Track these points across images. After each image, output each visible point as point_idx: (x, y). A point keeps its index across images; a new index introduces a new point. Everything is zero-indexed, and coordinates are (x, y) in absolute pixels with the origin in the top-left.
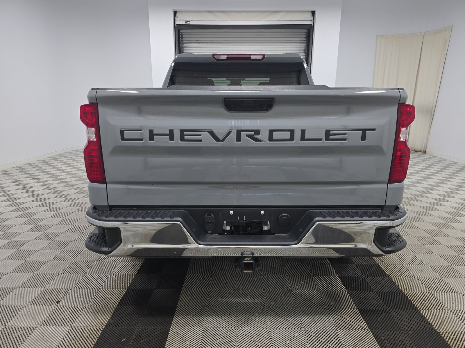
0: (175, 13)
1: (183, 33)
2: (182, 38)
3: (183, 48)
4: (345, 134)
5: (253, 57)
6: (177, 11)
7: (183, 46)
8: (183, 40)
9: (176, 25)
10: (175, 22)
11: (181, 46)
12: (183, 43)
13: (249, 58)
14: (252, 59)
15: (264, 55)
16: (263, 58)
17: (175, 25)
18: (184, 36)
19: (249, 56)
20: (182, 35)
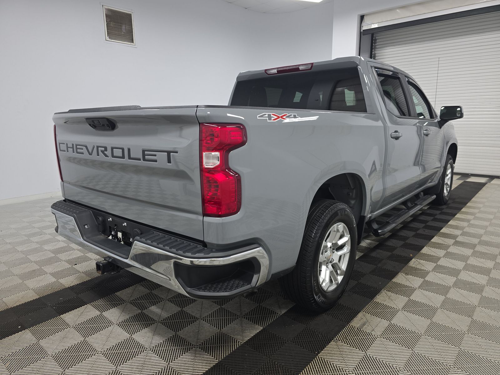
0: (362, 18)
1: (377, 38)
2: (375, 43)
3: (375, 54)
4: (155, 155)
5: (301, 68)
6: (364, 16)
7: (376, 52)
8: (376, 46)
9: (362, 31)
10: (361, 27)
11: (373, 52)
12: (375, 48)
13: (297, 69)
14: (300, 69)
15: (312, 64)
16: (312, 67)
17: (360, 30)
18: (378, 41)
19: (297, 67)
20: (376, 40)
